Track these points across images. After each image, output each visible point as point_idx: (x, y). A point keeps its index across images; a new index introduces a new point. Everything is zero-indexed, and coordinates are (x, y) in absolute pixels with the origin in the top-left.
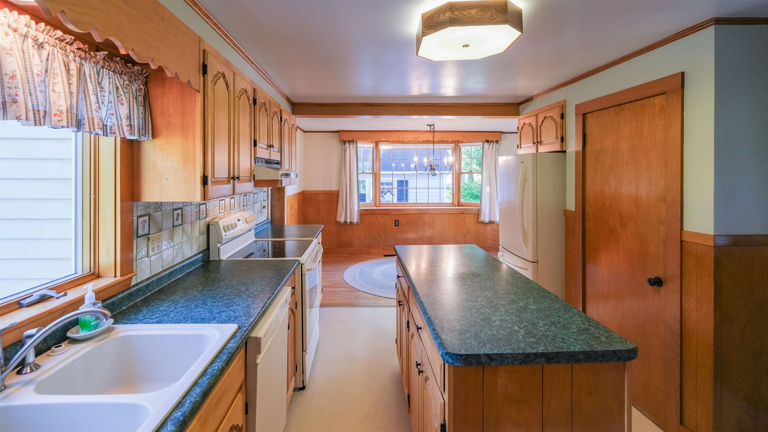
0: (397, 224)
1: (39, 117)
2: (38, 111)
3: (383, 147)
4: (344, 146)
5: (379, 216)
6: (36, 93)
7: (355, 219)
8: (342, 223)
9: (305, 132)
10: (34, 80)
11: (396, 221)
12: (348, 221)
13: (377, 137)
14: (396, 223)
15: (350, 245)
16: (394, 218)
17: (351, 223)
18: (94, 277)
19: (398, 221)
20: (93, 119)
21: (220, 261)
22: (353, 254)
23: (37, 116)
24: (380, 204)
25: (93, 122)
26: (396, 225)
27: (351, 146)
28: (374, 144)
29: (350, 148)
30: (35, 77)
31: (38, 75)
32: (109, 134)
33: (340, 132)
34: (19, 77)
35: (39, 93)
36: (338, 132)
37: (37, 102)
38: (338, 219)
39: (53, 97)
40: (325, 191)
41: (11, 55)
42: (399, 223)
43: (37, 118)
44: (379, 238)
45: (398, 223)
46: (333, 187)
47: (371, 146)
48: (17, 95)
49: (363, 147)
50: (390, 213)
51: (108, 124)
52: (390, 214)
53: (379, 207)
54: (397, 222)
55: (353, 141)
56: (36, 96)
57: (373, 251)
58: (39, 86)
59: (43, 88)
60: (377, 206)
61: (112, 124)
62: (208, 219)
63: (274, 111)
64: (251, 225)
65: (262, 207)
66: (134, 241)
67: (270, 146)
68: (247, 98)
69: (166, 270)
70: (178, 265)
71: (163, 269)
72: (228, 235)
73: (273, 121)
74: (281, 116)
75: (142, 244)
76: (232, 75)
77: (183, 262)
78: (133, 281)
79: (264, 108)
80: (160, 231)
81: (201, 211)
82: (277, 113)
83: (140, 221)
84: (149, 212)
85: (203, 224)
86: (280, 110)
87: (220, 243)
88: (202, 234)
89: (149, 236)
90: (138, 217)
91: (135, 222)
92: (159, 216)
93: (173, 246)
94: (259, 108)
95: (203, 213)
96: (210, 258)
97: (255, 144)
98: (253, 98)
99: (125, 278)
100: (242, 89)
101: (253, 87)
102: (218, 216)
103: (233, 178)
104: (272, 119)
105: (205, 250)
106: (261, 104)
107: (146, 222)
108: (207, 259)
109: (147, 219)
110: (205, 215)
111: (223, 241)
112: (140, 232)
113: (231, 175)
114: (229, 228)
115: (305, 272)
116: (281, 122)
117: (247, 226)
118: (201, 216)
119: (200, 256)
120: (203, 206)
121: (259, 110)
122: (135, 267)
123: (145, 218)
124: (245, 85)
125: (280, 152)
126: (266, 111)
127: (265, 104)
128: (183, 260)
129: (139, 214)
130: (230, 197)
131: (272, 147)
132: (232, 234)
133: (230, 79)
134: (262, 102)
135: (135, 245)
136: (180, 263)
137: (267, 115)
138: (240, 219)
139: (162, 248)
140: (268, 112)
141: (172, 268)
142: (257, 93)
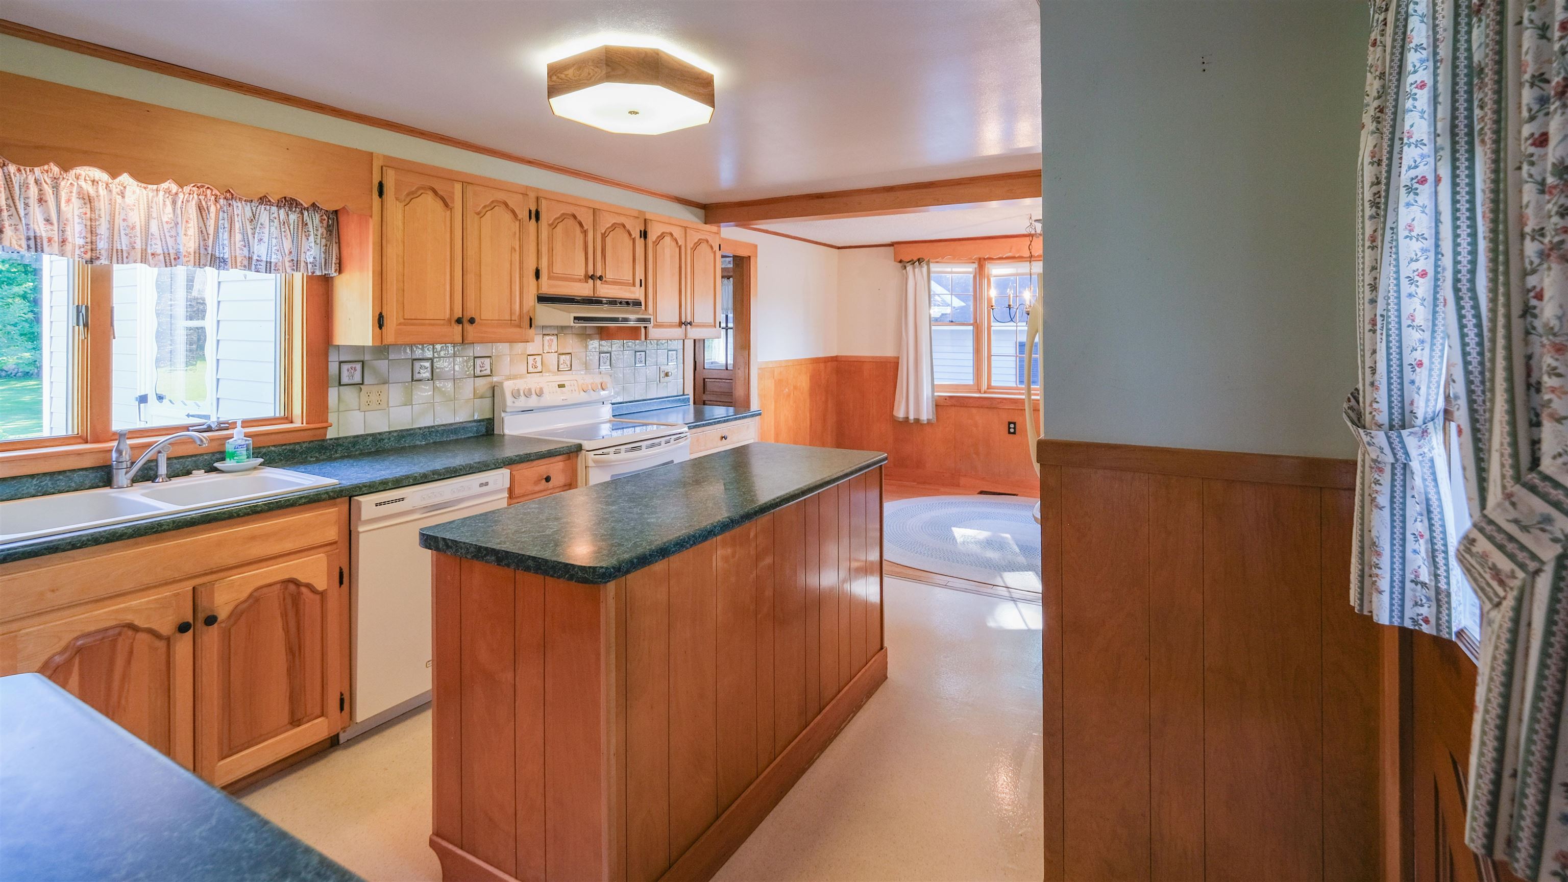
0: (1012, 430)
1: (170, 260)
2: (169, 254)
3: (997, 271)
4: (904, 271)
5: (974, 411)
6: (165, 238)
7: (926, 413)
8: (901, 420)
9: (839, 248)
10: (163, 228)
11: (1010, 423)
12: (912, 417)
13: (984, 250)
14: (1009, 428)
15: (920, 464)
16: (1006, 418)
17: (917, 421)
18: (287, 421)
19: (1014, 423)
20: (236, 257)
21: (504, 435)
22: (924, 483)
23: (167, 258)
24: (989, 387)
25: (236, 260)
26: (1009, 433)
27: (917, 270)
28: (976, 265)
29: (915, 275)
30: (165, 225)
31: (167, 222)
32: (272, 271)
33: (895, 246)
34: (138, 228)
35: (168, 239)
36: (892, 245)
37: (167, 246)
38: (895, 413)
39: (182, 239)
40: (873, 357)
41: (133, 210)
42: (1017, 427)
43: (168, 261)
44: (974, 456)
45: (1014, 428)
46: (888, 352)
47: (971, 270)
48: (135, 243)
49: (952, 272)
50: (998, 406)
51: (272, 260)
52: (997, 408)
53: (985, 392)
54: (1012, 426)
55: (920, 261)
56: (166, 241)
57: (963, 481)
58: (169, 232)
59: (173, 233)
60: (983, 391)
61: (277, 261)
62: (495, 379)
63: (614, 223)
64: (594, 396)
65: (662, 375)
66: (330, 389)
67: (592, 277)
68: (509, 212)
69: (396, 431)
70: (420, 429)
71: (391, 430)
72: (522, 403)
73: (608, 240)
74: (643, 230)
75: (349, 395)
76: (458, 187)
77: (433, 427)
78: (331, 434)
79: (570, 222)
80: (384, 383)
81: (478, 366)
82: (627, 226)
83: (345, 367)
84: (362, 359)
85: (482, 383)
86: (645, 220)
87: (504, 411)
88: (481, 397)
89: (361, 386)
90: (340, 363)
91: (333, 368)
92: (382, 365)
93: (412, 405)
94: (552, 224)
95: (483, 369)
96: (493, 430)
97: (537, 274)
98: (530, 211)
99: (312, 426)
100: (492, 202)
101: (532, 195)
102: (521, 377)
103: (459, 321)
104: (604, 236)
105: (487, 419)
106: (559, 218)
107: (355, 370)
108: (487, 431)
109: (358, 366)
110: (488, 372)
111: (508, 410)
112: (345, 380)
113: (456, 317)
114: (528, 394)
115: (591, 464)
116: (642, 239)
117: (583, 397)
118: (478, 373)
119: (471, 425)
120: (482, 360)
121: (553, 226)
122: (332, 418)
123: (353, 365)
124: (501, 196)
125: (641, 286)
126: (578, 225)
127: (575, 217)
128: (433, 424)
129: (341, 359)
130: (559, 352)
131: (600, 278)
132: (533, 402)
133: (453, 193)
134: (563, 214)
135: (333, 394)
136: (425, 427)
137: (585, 232)
138: (566, 384)
139: (388, 404)
140: (586, 227)
141: (407, 430)
142: (544, 204)
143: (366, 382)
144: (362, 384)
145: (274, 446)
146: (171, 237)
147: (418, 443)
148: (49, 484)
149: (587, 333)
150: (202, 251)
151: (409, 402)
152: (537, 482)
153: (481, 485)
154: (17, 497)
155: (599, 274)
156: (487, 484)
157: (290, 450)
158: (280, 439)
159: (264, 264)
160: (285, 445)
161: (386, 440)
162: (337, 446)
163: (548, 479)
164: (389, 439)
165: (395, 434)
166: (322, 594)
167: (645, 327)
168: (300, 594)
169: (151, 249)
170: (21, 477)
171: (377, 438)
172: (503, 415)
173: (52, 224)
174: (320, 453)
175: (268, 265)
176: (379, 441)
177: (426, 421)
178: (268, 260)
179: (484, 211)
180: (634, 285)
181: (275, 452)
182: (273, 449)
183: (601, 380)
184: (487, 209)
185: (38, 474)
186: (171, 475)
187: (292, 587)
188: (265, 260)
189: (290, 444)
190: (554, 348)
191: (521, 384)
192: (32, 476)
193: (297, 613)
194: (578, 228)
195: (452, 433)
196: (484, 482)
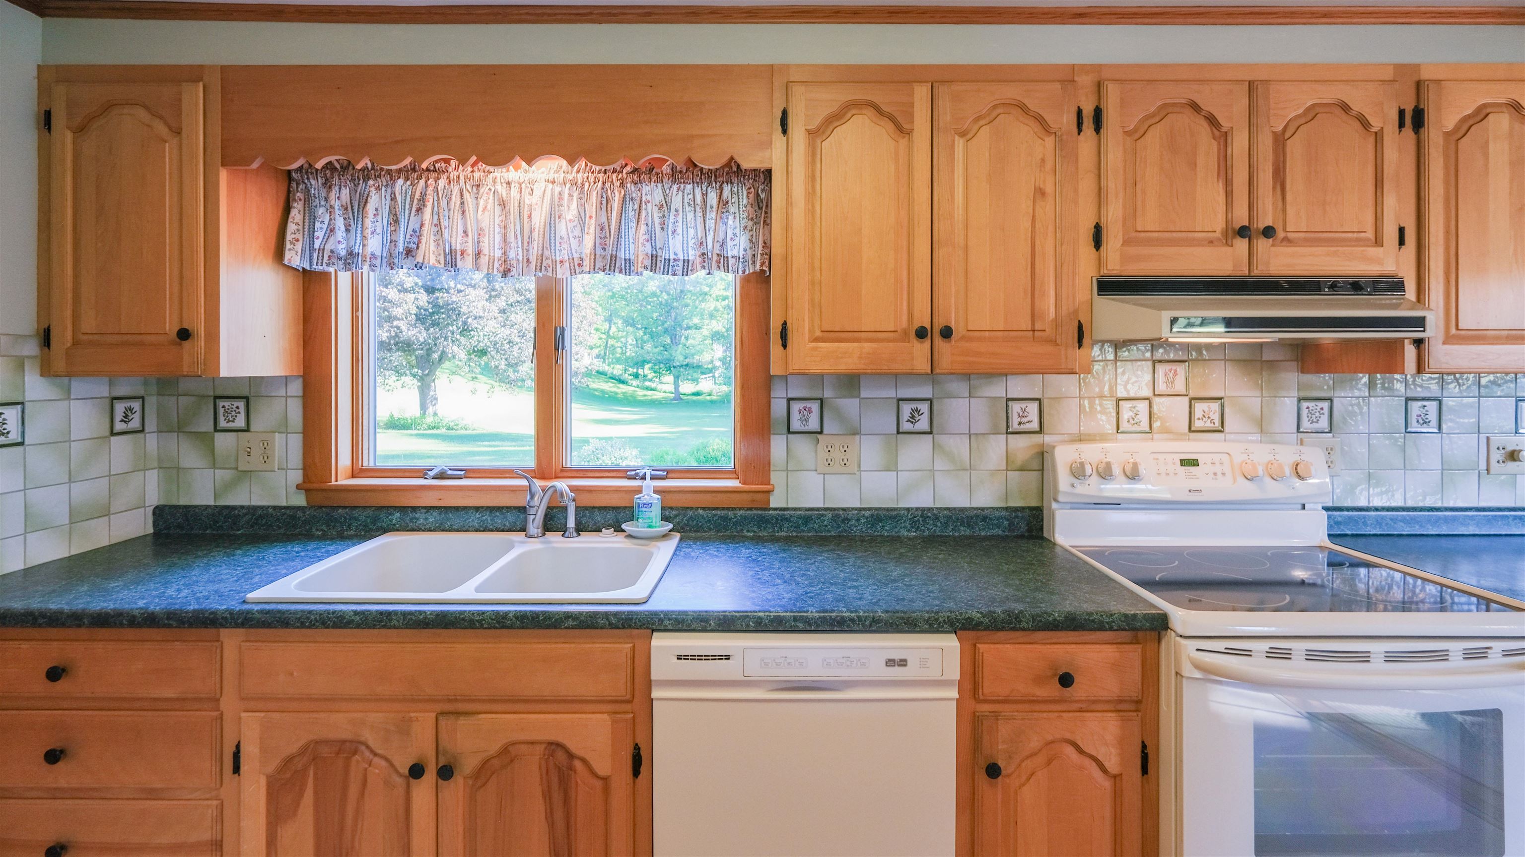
2: (573, 259)
6: (570, 240)
10: (567, 228)
18: (733, 476)
20: (638, 256)
21: (1053, 544)
23: (572, 265)
25: (638, 260)
30: (569, 224)
32: (689, 271)
34: (536, 230)
35: (572, 241)
37: (571, 250)
39: (585, 239)
41: (535, 209)
48: (533, 248)
51: (689, 258)
56: (570, 243)
59: (577, 233)
61: (694, 258)
62: (1048, 439)
63: (1313, 106)
64: (1274, 490)
65: (1496, 456)
66: (772, 437)
67: (1243, 232)
68: (1032, 123)
69: (869, 509)
70: (908, 509)
71: (863, 506)
72: (1093, 487)
73: (1295, 147)
74: (1409, 109)
75: (802, 447)
76: (921, 93)
77: (930, 509)
78: (776, 501)
79: (1185, 120)
80: (854, 434)
81: (1015, 416)
82: (1356, 107)
83: (796, 407)
84: (820, 396)
85: (1022, 445)
86: (1418, 85)
87: (1056, 500)
88: (1021, 469)
89: (819, 436)
90: (789, 400)
91: (778, 407)
92: (850, 405)
93: (897, 470)
94: (1135, 130)
95: (1024, 420)
96: (1042, 529)
97: (1097, 240)
98: (1079, 113)
99: (747, 487)
100: (995, 107)
101: (1086, 81)
102: (1102, 438)
103: (921, 333)
104: (1280, 141)
105: (1032, 509)
106: (1153, 115)
107: (810, 411)
108: (1030, 530)
109: (815, 407)
110: (1035, 426)
111: (1061, 498)
112: (796, 425)
113: (917, 325)
114: (1105, 473)
115: (1188, 670)
116: (1408, 130)
117: (1246, 490)
118: (1015, 426)
119: (997, 514)
120: (1023, 405)
121: (1136, 134)
122: (777, 478)
123: (808, 404)
124: (1012, 92)
125: (1402, 242)
126: (1205, 124)
127: (1195, 107)
128: (931, 505)
129: (790, 395)
130: (1192, 394)
131: (1268, 232)
132: (1115, 489)
133: (912, 105)
134: (1165, 106)
135: (778, 445)
136: (917, 509)
137: (1224, 138)
138: (1201, 459)
139: (859, 466)
140: (1225, 124)
141: (888, 509)
142: (1113, 94)
143: (825, 431)
144: (821, 432)
145: (703, 509)
146: (575, 237)
147: (904, 533)
148: (489, 519)
149: (1265, 357)
150: (599, 251)
151: (891, 466)
152: (1039, 680)
153: (890, 663)
154: (465, 529)
155: (1267, 220)
156: (903, 663)
157: (721, 517)
158: (707, 501)
159: (681, 264)
160: (717, 509)
161: (853, 522)
162: (782, 521)
163: (1066, 680)
164: (858, 520)
165: (867, 513)
166: (605, 779)
167: (1418, 343)
168: (571, 768)
169: (560, 255)
170: (465, 508)
171: (840, 516)
172: (1054, 505)
173: (467, 235)
174: (759, 527)
175: (686, 264)
176: (843, 521)
177: (921, 499)
178: (686, 258)
179: (976, 127)
180: (1378, 241)
181: (703, 516)
182: (701, 512)
183: (1296, 458)
184: (982, 122)
185: (482, 507)
186: (580, 529)
187: (560, 755)
188: (682, 258)
189: (723, 509)
190: (1180, 386)
191: (1091, 453)
192: (477, 509)
193: (566, 801)
194: (1203, 128)
195: (962, 524)
196: (897, 656)
